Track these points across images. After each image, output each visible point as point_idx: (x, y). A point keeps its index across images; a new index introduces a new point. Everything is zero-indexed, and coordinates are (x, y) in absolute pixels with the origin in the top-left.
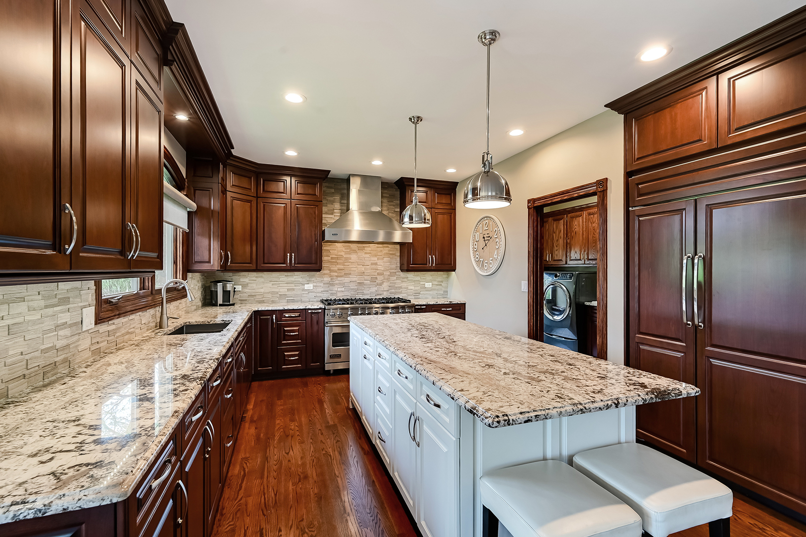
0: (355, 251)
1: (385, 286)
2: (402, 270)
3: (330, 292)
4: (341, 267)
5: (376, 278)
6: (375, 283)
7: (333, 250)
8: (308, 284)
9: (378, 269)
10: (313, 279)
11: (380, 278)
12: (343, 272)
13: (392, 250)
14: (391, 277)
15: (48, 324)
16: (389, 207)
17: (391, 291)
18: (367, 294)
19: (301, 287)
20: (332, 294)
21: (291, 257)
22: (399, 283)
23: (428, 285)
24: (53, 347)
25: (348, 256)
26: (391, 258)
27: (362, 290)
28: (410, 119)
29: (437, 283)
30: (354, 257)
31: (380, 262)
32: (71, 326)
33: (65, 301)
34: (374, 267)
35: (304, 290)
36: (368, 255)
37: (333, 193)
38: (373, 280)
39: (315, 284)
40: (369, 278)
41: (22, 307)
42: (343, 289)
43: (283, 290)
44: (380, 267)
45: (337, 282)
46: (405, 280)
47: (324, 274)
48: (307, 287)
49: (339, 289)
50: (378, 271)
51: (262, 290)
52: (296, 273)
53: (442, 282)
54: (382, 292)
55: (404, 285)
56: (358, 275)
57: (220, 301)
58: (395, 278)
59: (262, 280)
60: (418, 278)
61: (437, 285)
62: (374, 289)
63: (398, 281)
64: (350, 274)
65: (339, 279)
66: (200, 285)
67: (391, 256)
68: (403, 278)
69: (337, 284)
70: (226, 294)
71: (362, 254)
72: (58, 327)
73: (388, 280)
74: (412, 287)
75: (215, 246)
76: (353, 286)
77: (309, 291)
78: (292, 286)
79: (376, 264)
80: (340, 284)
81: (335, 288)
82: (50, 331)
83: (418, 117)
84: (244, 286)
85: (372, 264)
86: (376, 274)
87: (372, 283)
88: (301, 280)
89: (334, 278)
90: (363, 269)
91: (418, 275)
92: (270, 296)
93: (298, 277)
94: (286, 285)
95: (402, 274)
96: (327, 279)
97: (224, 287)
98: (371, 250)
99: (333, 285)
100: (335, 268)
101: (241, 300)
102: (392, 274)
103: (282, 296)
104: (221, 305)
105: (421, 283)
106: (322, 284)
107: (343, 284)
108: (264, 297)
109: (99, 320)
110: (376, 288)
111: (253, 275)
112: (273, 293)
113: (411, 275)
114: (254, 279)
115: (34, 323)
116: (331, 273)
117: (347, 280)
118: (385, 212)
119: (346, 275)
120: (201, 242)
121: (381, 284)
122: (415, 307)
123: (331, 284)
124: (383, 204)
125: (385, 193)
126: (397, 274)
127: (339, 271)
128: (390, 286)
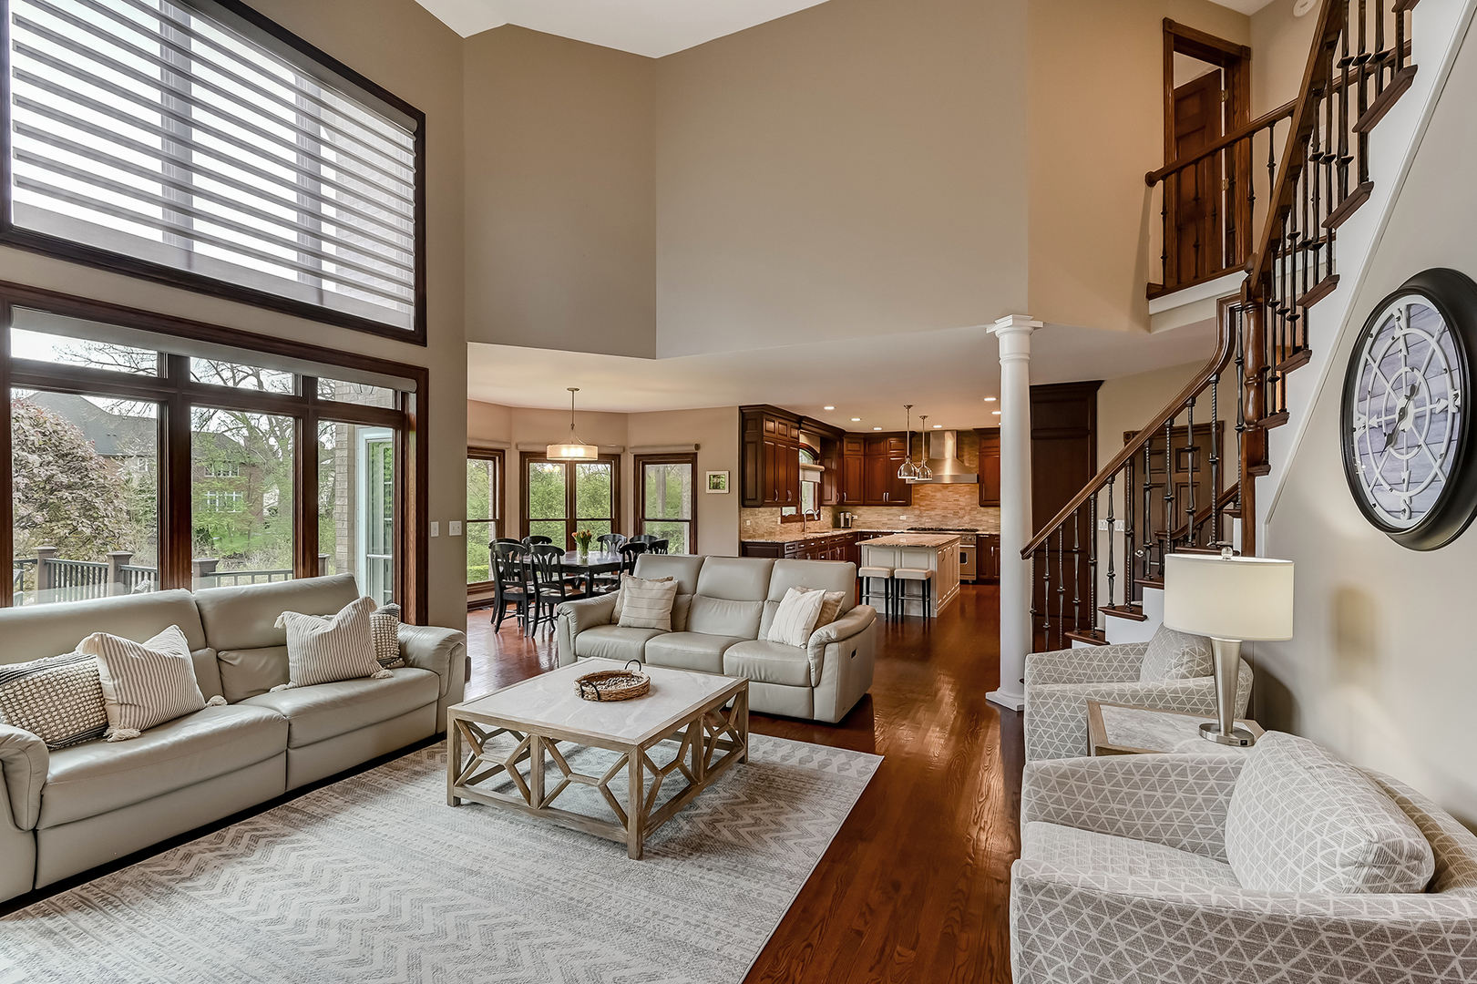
0: (940, 490)
1: (967, 518)
2: (981, 506)
3: (920, 522)
4: (928, 503)
5: (959, 512)
6: (957, 516)
7: (921, 490)
8: (903, 515)
10: (907, 512)
11: (961, 512)
12: (929, 507)
13: (973, 488)
14: (972, 512)
16: (971, 452)
17: (973, 523)
18: (950, 525)
19: (898, 518)
20: (921, 524)
21: (886, 495)
22: (979, 517)
24: (771, 527)
25: (934, 494)
27: (944, 520)
30: (939, 495)
31: (961, 500)
32: (775, 522)
33: (773, 514)
34: (956, 502)
35: (900, 520)
37: (921, 444)
38: (956, 513)
39: (908, 516)
40: (952, 512)
41: (766, 515)
42: (930, 520)
43: (885, 519)
44: (961, 503)
47: (915, 508)
48: (902, 518)
49: (926, 521)
50: (960, 507)
51: (871, 520)
52: (894, 507)
54: (963, 524)
55: (985, 518)
56: (942, 510)
57: (842, 526)
58: (975, 513)
59: (872, 512)
63: (978, 515)
64: (936, 508)
65: (926, 512)
66: (831, 514)
67: (973, 494)
69: (924, 516)
70: (846, 521)
71: (946, 494)
72: (772, 521)
73: (969, 514)
75: (834, 490)
76: (938, 518)
77: (904, 521)
78: (891, 517)
79: (958, 500)
80: (926, 516)
81: (923, 519)
84: (860, 516)
85: (954, 501)
86: (958, 509)
87: (955, 516)
88: (898, 512)
89: (923, 511)
90: (947, 505)
93: (895, 510)
94: (888, 516)
95: (983, 509)
96: (917, 512)
97: (845, 516)
99: (922, 517)
100: (923, 503)
101: (857, 525)
102: (972, 509)
103: (885, 524)
106: (914, 516)
107: (930, 517)
108: (874, 524)
109: (781, 522)
110: (957, 520)
111: (867, 508)
114: (866, 511)
115: (768, 519)
116: (920, 508)
117: (933, 513)
118: (966, 457)
119: (933, 509)
120: (827, 488)
121: (962, 518)
122: (977, 535)
123: (920, 516)
124: (965, 450)
125: (966, 440)
126: (978, 509)
127: (926, 506)
128: (971, 519)
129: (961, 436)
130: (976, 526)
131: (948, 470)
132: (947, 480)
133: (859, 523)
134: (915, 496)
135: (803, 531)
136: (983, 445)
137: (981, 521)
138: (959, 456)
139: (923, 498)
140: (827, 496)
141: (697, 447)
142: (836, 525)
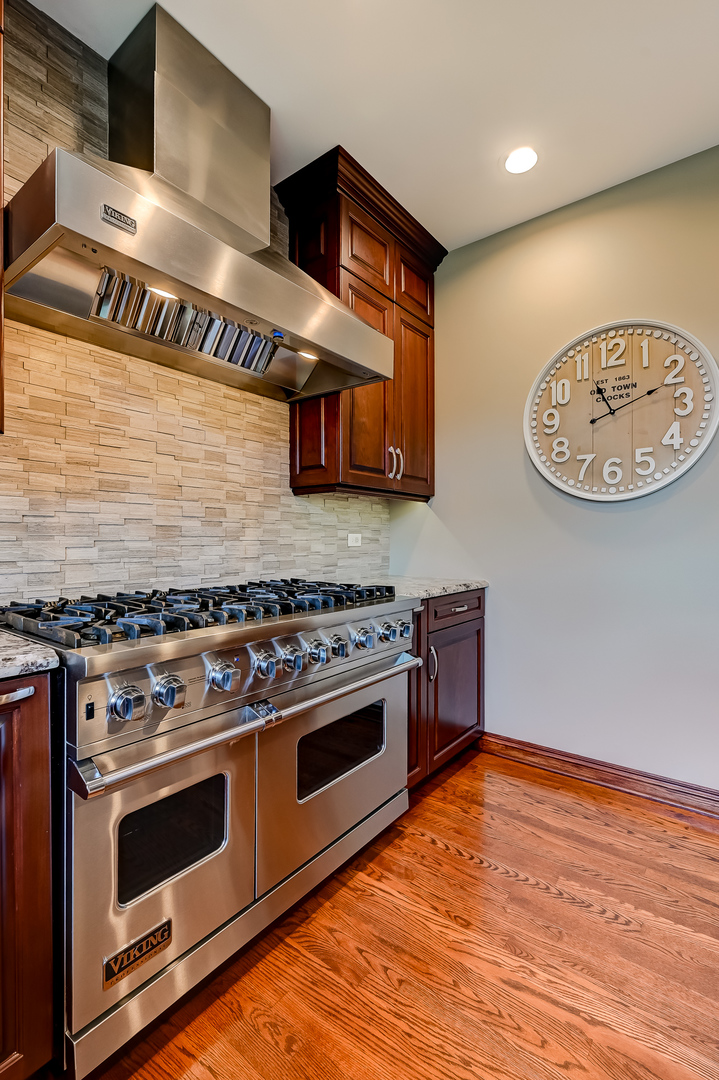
0: (144, 394)
1: (250, 541)
2: (295, 490)
3: (28, 567)
4: (86, 451)
5: (223, 512)
6: (219, 531)
9: (230, 477)
11: (235, 511)
13: (270, 416)
14: (267, 512)
18: (192, 574)
20: (37, 577)
22: (286, 533)
23: (354, 540)
25: (115, 406)
26: (266, 445)
27: (172, 555)
29: (370, 536)
31: (233, 454)
34: (215, 468)
36: (192, 421)
38: (212, 516)
40: (197, 509)
42: (93, 554)
44: (232, 473)
45: (65, 519)
46: (303, 522)
49: (75, 555)
50: (227, 487)
53: (379, 531)
54: (239, 565)
55: (299, 538)
56: (156, 496)
58: (276, 515)
60: (332, 519)
61: (371, 540)
62: (213, 553)
63: (285, 526)
64: (124, 488)
65: (73, 505)
67: (266, 439)
68: (300, 516)
69: (63, 530)
73: (259, 519)
74: (322, 548)
76: (137, 539)
80: (78, 529)
81: (56, 549)
85: (211, 456)
86: (221, 495)
87: (210, 530)
89: (49, 498)
90: (177, 473)
91: (332, 511)
95: (298, 504)
98: (206, 404)
99: (41, 533)
102: (268, 502)
105: (341, 534)
107: (91, 533)
110: (221, 550)
113: (316, 509)
116: (34, 477)
117: (109, 512)
119: (110, 489)
121: (236, 537)
126: (284, 500)
127: (71, 470)
128: (262, 542)
137: (293, 546)
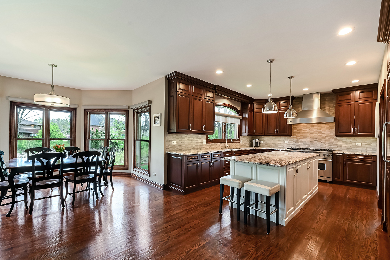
0: (309, 128)
1: (327, 143)
2: (337, 136)
4: (302, 134)
5: (321, 140)
6: (320, 142)
7: (298, 127)
8: (287, 141)
9: (322, 135)
10: (289, 139)
11: (323, 140)
12: (302, 137)
13: (331, 126)
14: (330, 140)
15: (197, 141)
16: (330, 105)
17: (330, 146)
18: (315, 147)
19: (284, 142)
20: (297, 146)
21: (276, 131)
22: (335, 143)
23: (358, 144)
24: (198, 145)
25: (305, 130)
27: (312, 145)
28: (288, 78)
29: (366, 144)
30: (308, 130)
31: (323, 132)
32: (201, 143)
33: (200, 138)
34: (320, 134)
35: (285, 143)
36: (316, 129)
37: (298, 103)
38: (319, 140)
39: (289, 141)
40: (317, 139)
41: (193, 138)
42: (303, 144)
43: (277, 143)
44: (323, 135)
45: (300, 141)
46: (341, 141)
47: (294, 137)
48: (286, 142)
49: (301, 144)
50: (322, 137)
51: (269, 143)
52: (282, 137)
53: (371, 143)
55: (339, 144)
56: (310, 138)
57: (254, 145)
58: (333, 140)
59: (270, 139)
60: (350, 141)
61: (366, 145)
63: (335, 142)
64: (306, 138)
65: (300, 139)
67: (331, 129)
68: (340, 140)
69: (299, 142)
70: (256, 143)
71: (313, 129)
72: (198, 142)
73: (328, 141)
74: (346, 145)
75: (247, 128)
76: (308, 143)
77: (287, 144)
78: (280, 142)
79: (321, 133)
80: (301, 142)
81: (299, 144)
82: (197, 143)
83: (292, 76)
84: (264, 141)
85: (318, 133)
86: (321, 138)
87: (318, 142)
88: (284, 139)
89: (298, 139)
90: (313, 135)
91: (350, 139)
92: (272, 145)
93: (283, 138)
94: (278, 141)
95: (337, 138)
96: (295, 139)
97: (255, 141)
98: (318, 127)
99: (298, 142)
100: (299, 135)
101: (263, 146)
102: (330, 138)
103: (276, 145)
104: (254, 146)
105: (352, 143)
106: (293, 142)
107: (303, 142)
108: (270, 145)
109: (207, 143)
110: (321, 145)
111: (267, 137)
112: (273, 144)
113: (344, 139)
114: (267, 139)
115: (194, 141)
116: (297, 137)
117: (305, 140)
118: (327, 108)
119: (304, 138)
120: (244, 127)
121: (324, 143)
122: (333, 153)
123: (297, 142)
124: (326, 104)
125: (327, 98)
126: (334, 138)
127: (301, 136)
128: (329, 144)
129: (323, 97)
130: (333, 148)
131: (315, 115)
132: (315, 121)
133: (263, 144)
134: (294, 131)
135: (225, 148)
136: (339, 99)
137: (337, 145)
138: (322, 107)
139: (299, 132)
140: (244, 131)
141: (150, 102)
142: (251, 145)
